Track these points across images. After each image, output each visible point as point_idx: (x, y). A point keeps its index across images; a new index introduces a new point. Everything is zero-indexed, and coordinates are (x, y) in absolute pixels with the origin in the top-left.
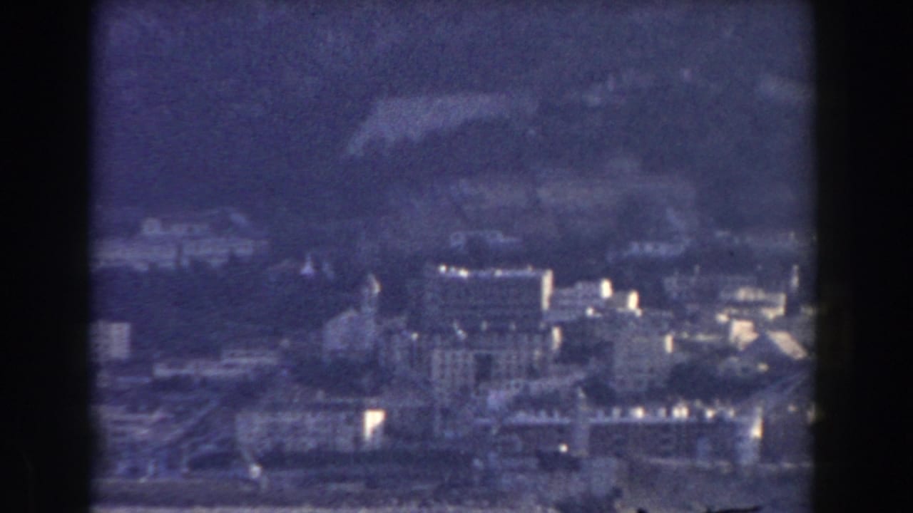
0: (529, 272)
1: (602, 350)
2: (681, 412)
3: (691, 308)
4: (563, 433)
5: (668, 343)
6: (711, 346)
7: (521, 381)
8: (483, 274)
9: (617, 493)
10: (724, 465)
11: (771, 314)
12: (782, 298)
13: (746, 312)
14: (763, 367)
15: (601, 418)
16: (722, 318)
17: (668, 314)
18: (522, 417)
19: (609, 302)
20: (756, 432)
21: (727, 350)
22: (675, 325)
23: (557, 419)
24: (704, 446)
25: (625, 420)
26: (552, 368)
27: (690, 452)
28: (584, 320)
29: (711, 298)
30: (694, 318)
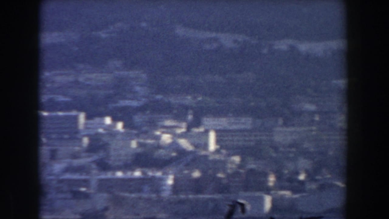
0: (74, 113)
1: (104, 147)
2: (137, 174)
3: (145, 128)
4: (86, 183)
5: (134, 144)
6: (152, 145)
7: (68, 160)
8: (54, 114)
9: (106, 209)
10: (154, 196)
11: (179, 131)
12: (184, 124)
13: (169, 130)
14: (174, 154)
15: (103, 176)
16: (158, 133)
17: (135, 132)
18: (68, 176)
19: (109, 126)
20: (170, 181)
21: (159, 147)
22: (137, 136)
23: (83, 177)
24: (146, 188)
25: (113, 177)
26: (84, 154)
27: (140, 190)
28: (97, 134)
29: (153, 124)
30: (146, 132)
